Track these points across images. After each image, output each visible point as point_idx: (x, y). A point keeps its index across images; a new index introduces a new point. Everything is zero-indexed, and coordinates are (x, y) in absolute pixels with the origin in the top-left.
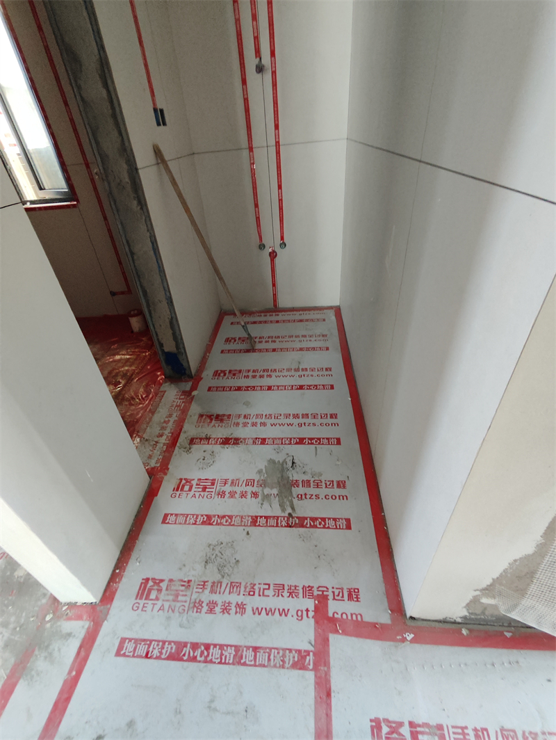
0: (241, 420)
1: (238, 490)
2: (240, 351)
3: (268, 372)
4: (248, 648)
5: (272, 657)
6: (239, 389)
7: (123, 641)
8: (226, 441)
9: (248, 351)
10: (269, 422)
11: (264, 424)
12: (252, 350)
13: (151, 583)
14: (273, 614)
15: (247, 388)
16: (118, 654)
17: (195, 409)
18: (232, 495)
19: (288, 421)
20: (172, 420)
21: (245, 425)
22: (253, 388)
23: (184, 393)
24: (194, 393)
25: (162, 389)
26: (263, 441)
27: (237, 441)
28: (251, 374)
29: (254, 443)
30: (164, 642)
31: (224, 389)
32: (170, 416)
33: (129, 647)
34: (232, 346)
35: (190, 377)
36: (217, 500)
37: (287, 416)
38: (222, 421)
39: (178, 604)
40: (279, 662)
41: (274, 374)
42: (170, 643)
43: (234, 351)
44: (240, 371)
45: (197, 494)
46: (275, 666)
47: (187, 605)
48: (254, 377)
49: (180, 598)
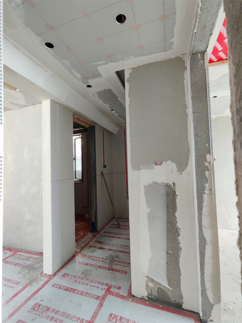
0: (107, 244)
1: (98, 259)
2: (115, 228)
3: (120, 234)
4: (85, 292)
5: (90, 295)
6: (110, 237)
7: (55, 284)
8: (100, 248)
9: (117, 228)
10: (115, 246)
11: (113, 246)
12: (119, 228)
13: (66, 274)
14: (95, 287)
15: (112, 237)
16: (53, 286)
17: (95, 239)
18: (96, 260)
19: (121, 246)
20: (87, 241)
21: (107, 245)
22: (114, 237)
23: (94, 235)
24: (96, 236)
25: (88, 233)
26: (111, 250)
27: (103, 249)
28: (115, 234)
29: (108, 250)
30: (64, 287)
31: (105, 236)
32: (87, 240)
33: (56, 285)
34: (113, 226)
35: (97, 232)
36: (92, 261)
37: (121, 245)
38: (101, 243)
39: (71, 280)
40: (92, 297)
41: (122, 235)
42: (66, 287)
43: (113, 227)
44: (112, 233)
45: (87, 258)
46: (90, 297)
47: (73, 281)
48: (116, 234)
49: (72, 279)
